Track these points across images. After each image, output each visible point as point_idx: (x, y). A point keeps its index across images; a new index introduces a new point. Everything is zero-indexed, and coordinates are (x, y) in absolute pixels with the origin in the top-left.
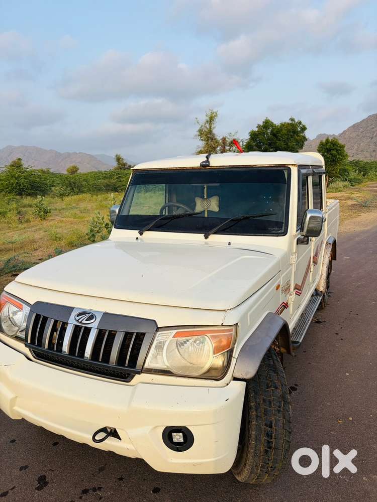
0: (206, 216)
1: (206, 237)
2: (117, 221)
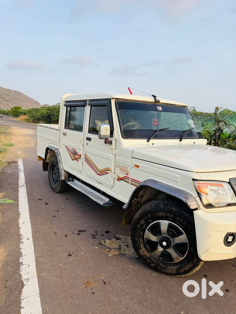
1: (180, 141)
2: (123, 134)
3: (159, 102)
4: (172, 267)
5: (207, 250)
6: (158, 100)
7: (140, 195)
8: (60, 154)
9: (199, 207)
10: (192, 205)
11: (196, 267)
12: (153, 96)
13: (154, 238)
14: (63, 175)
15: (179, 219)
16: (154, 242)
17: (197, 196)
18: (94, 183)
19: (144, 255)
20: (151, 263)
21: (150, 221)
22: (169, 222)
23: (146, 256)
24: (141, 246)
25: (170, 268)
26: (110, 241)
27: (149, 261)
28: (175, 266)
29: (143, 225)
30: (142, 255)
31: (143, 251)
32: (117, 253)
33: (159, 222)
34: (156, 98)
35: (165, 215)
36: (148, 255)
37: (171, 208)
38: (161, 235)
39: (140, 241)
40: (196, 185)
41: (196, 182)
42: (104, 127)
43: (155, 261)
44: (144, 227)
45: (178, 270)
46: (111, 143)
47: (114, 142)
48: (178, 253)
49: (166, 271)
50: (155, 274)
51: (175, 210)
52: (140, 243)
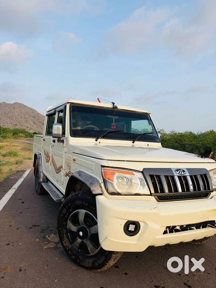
0: (125, 132)
1: (133, 142)
2: (71, 133)
3: (116, 108)
4: (89, 260)
5: (106, 238)
6: (116, 106)
7: (77, 188)
8: (41, 158)
9: (103, 193)
10: (95, 190)
11: (108, 261)
12: (112, 103)
13: (74, 228)
14: (41, 178)
15: (92, 208)
16: (73, 232)
17: (102, 181)
18: (55, 181)
19: (67, 246)
20: (72, 256)
21: (71, 210)
22: (85, 212)
23: (68, 247)
24: (64, 236)
25: (88, 260)
26: (55, 236)
27: (70, 253)
28: (91, 259)
29: (65, 214)
30: (64, 246)
31: (65, 242)
32: (53, 246)
33: (78, 211)
34: (114, 105)
35: (81, 204)
36: (70, 246)
37: (87, 197)
38: (80, 225)
39: (63, 231)
40: (103, 171)
41: (103, 168)
42: (56, 127)
43: (75, 253)
44: (66, 217)
45: (93, 263)
46: (63, 141)
47: (65, 140)
48: (93, 244)
49: (84, 264)
50: (75, 267)
51: (90, 198)
52: (63, 233)
